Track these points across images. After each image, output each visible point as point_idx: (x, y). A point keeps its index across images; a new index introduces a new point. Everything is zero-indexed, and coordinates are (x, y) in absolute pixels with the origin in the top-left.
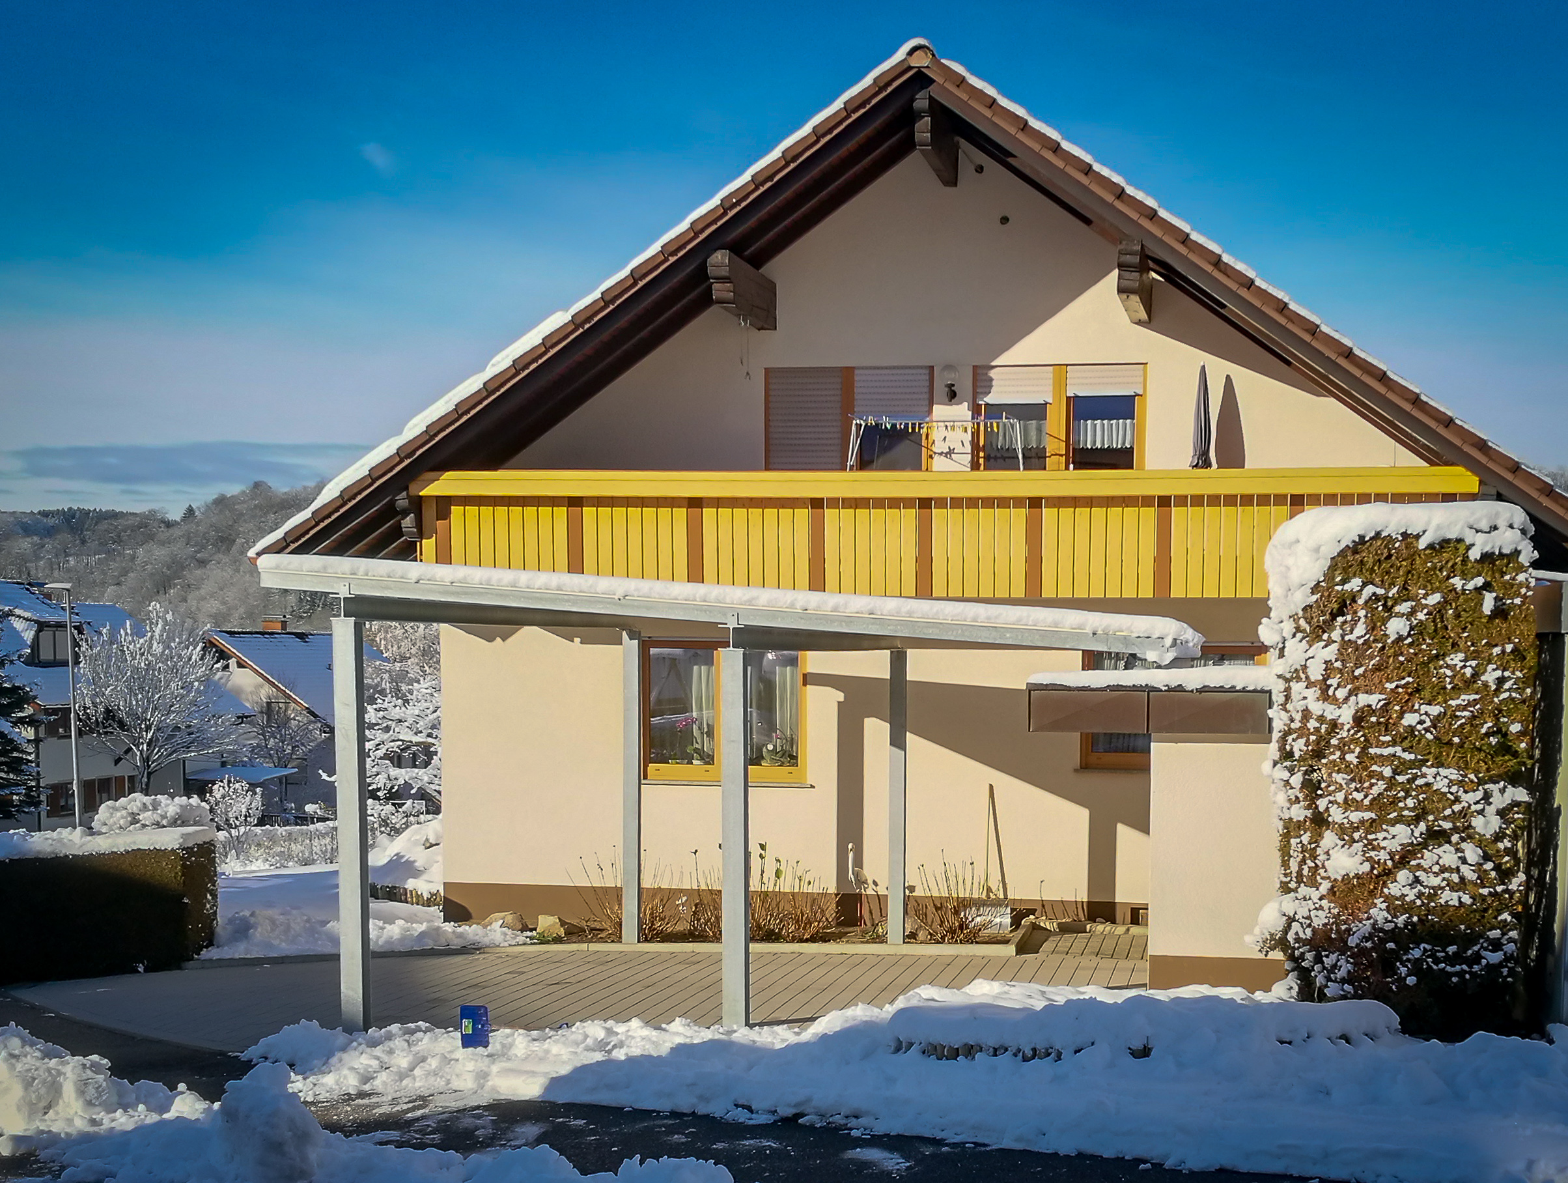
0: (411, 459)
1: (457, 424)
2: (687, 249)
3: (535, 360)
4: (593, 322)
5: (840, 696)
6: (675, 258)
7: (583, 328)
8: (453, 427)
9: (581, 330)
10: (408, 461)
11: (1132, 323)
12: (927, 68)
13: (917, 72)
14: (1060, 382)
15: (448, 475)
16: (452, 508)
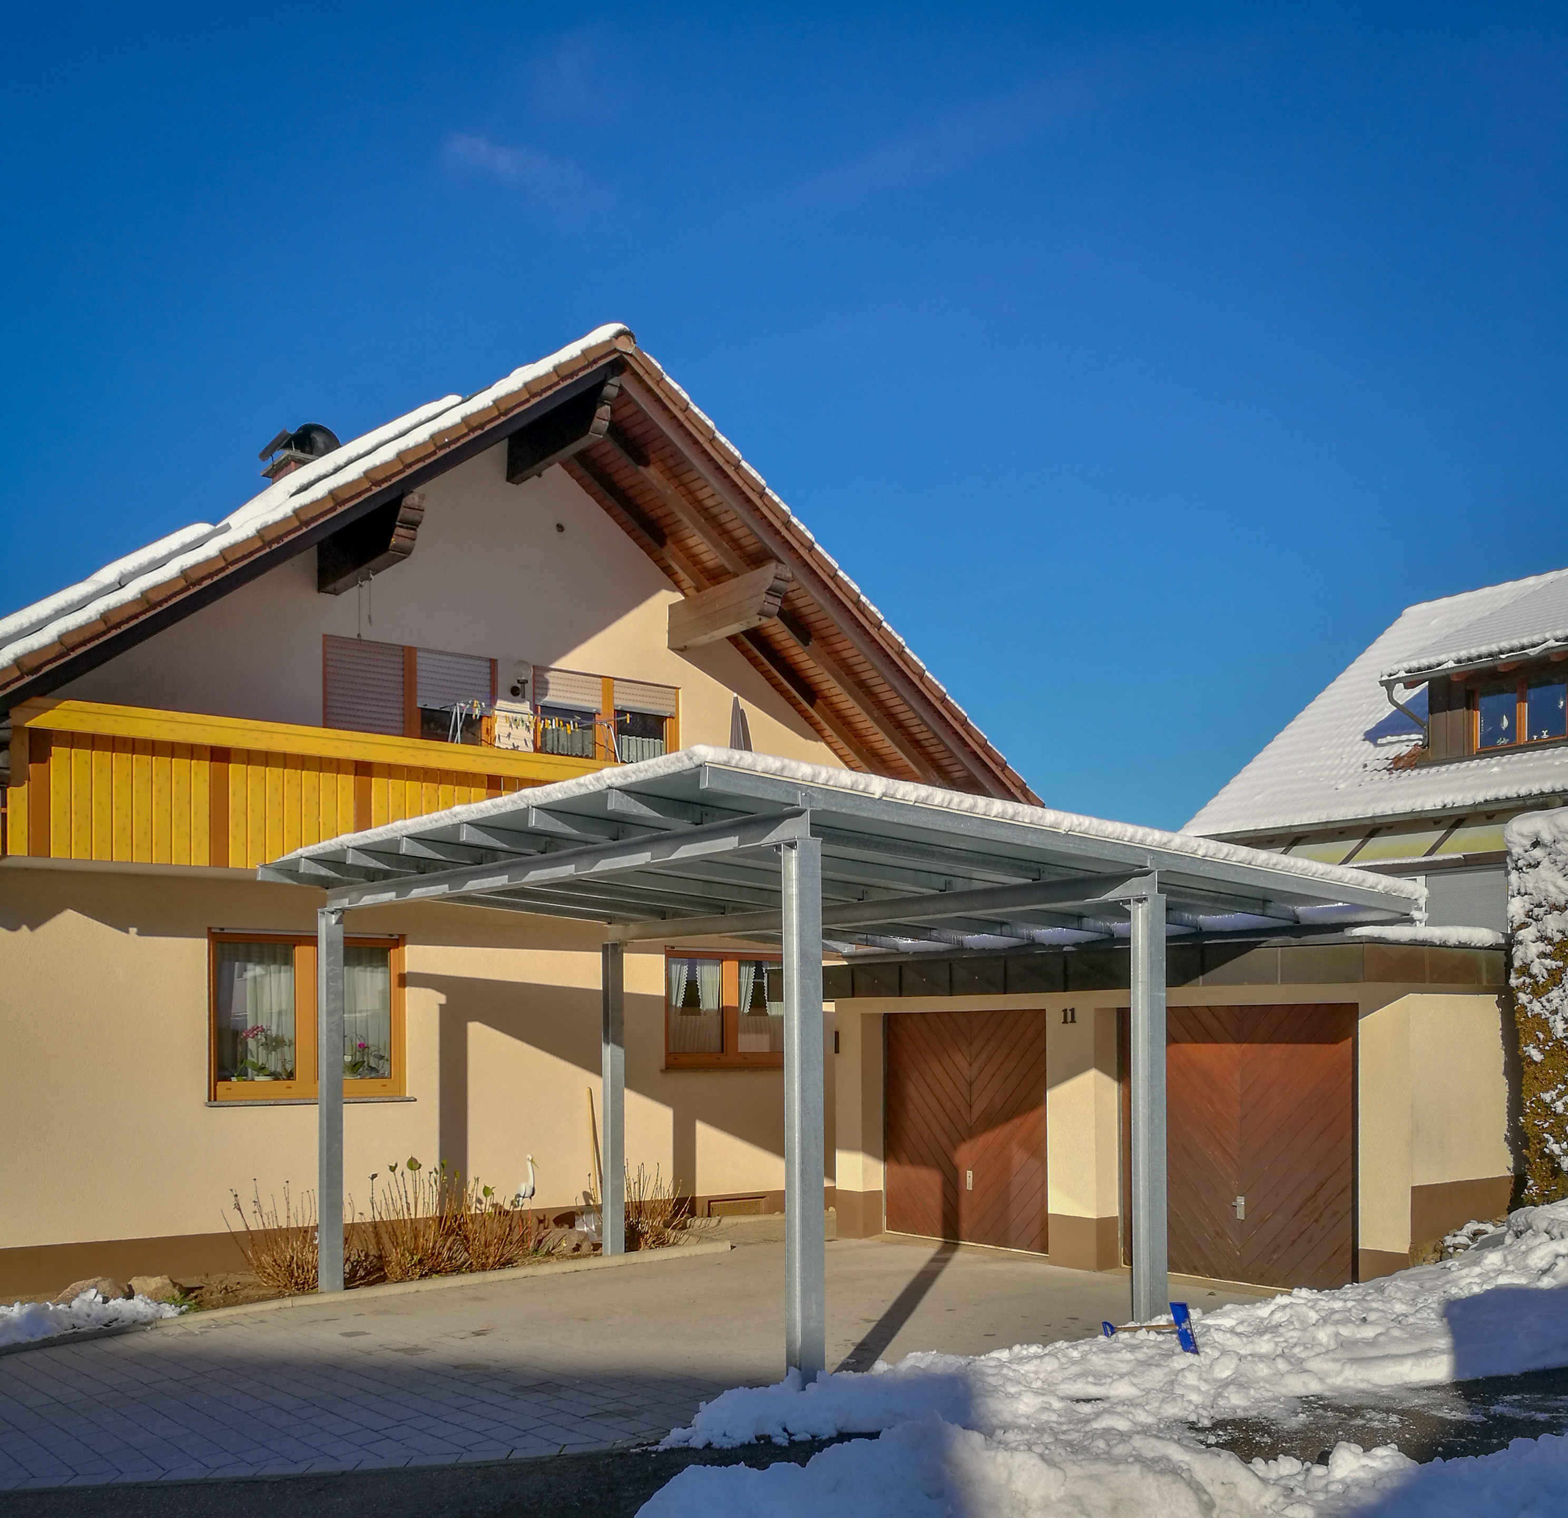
0: (35, 676)
1: (102, 640)
2: (392, 482)
3: (210, 575)
4: (282, 543)
5: (442, 999)
6: (379, 489)
7: (270, 548)
8: (96, 642)
9: (268, 550)
10: (31, 678)
11: (668, 648)
12: (631, 355)
13: (621, 356)
14: (608, 694)
15: (67, 704)
16: (53, 748)
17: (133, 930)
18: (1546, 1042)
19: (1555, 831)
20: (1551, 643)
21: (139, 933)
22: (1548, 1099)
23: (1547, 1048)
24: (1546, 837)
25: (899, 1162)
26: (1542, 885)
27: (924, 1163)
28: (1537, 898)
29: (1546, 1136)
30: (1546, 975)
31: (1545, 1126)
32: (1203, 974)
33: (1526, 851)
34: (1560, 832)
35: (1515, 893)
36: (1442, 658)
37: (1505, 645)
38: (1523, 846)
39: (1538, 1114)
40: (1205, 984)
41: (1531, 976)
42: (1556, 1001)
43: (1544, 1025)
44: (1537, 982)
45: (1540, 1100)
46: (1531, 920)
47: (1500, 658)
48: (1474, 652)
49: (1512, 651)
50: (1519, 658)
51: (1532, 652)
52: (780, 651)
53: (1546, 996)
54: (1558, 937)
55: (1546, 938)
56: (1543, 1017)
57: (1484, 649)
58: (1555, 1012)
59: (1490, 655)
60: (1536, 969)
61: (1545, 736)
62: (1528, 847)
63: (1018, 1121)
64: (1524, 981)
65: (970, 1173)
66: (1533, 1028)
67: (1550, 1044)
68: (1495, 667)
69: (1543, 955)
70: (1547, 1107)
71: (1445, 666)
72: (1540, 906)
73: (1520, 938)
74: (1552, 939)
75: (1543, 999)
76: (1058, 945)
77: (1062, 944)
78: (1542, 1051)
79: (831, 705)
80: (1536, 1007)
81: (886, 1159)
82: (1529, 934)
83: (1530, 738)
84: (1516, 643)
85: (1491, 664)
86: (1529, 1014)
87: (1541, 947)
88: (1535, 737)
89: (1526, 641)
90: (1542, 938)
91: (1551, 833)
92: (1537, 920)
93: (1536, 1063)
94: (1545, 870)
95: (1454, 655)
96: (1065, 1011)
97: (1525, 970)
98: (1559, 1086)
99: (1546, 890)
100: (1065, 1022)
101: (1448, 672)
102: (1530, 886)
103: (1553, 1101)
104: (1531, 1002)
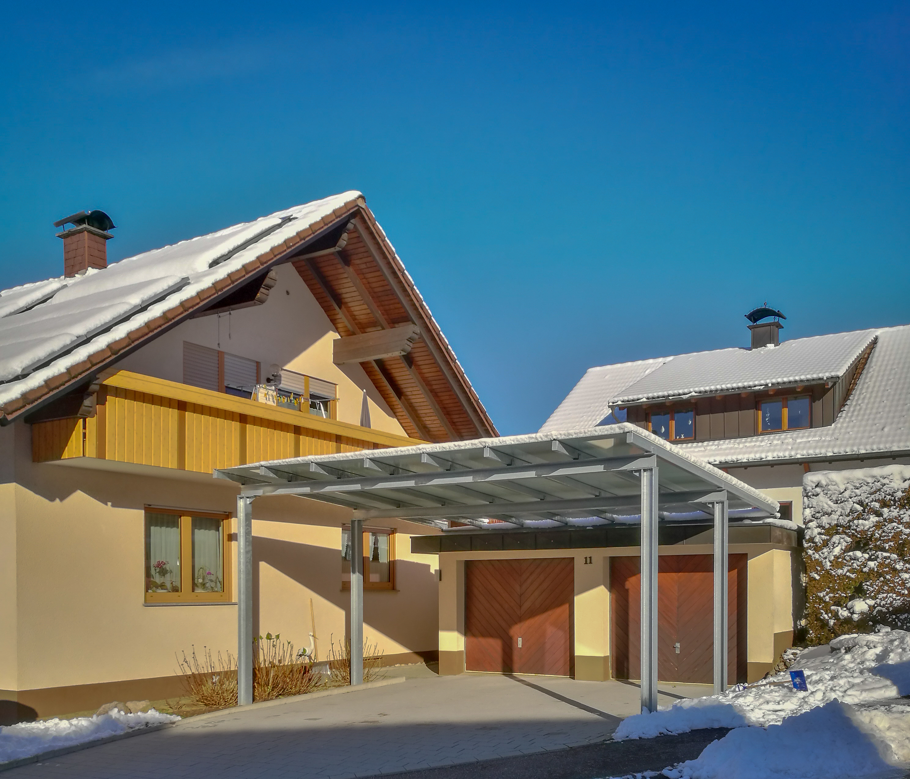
2: (268, 264)
4: (223, 292)
11: (333, 363)
12: (363, 209)
13: (358, 209)
14: (307, 385)
15: (122, 373)
16: (107, 397)
17: (109, 504)
18: (821, 571)
19: (828, 481)
20: (693, 394)
21: (113, 506)
22: (822, 595)
23: (821, 574)
24: (824, 483)
25: (474, 635)
26: (820, 504)
27: (491, 636)
28: (817, 510)
29: (822, 611)
30: (822, 542)
31: (820, 607)
32: (685, 539)
33: (813, 489)
34: (830, 481)
35: (807, 506)
36: (640, 396)
37: (671, 392)
38: (812, 487)
39: (817, 602)
40: (686, 544)
41: (813, 543)
42: (826, 553)
43: (820, 564)
44: (817, 546)
45: (817, 596)
46: (814, 519)
47: (669, 399)
48: (656, 394)
49: (674, 396)
50: (678, 399)
51: (684, 397)
52: (389, 369)
53: (821, 551)
54: (827, 526)
55: (822, 526)
56: (820, 560)
57: (661, 394)
58: (825, 558)
59: (664, 397)
60: (817, 539)
61: (683, 437)
62: (814, 487)
63: (550, 613)
64: (810, 545)
65: (520, 640)
66: (814, 565)
67: (823, 572)
68: (665, 403)
69: (820, 534)
70: (821, 599)
71: (642, 400)
72: (819, 512)
73: (809, 526)
74: (825, 527)
75: (820, 552)
76: (583, 526)
77: (585, 525)
78: (819, 575)
79: (408, 400)
80: (817, 556)
81: (466, 634)
82: (813, 524)
83: (676, 438)
84: (676, 392)
85: (664, 401)
86: (813, 559)
87: (819, 530)
88: (678, 437)
89: (681, 391)
90: (819, 526)
91: (826, 481)
92: (817, 518)
93: (817, 580)
94: (821, 497)
95: (645, 395)
96: (586, 558)
97: (812, 540)
98: (827, 590)
99: (823, 506)
100: (586, 563)
101: (643, 403)
102: (815, 504)
103: (824, 596)
104: (814, 554)
